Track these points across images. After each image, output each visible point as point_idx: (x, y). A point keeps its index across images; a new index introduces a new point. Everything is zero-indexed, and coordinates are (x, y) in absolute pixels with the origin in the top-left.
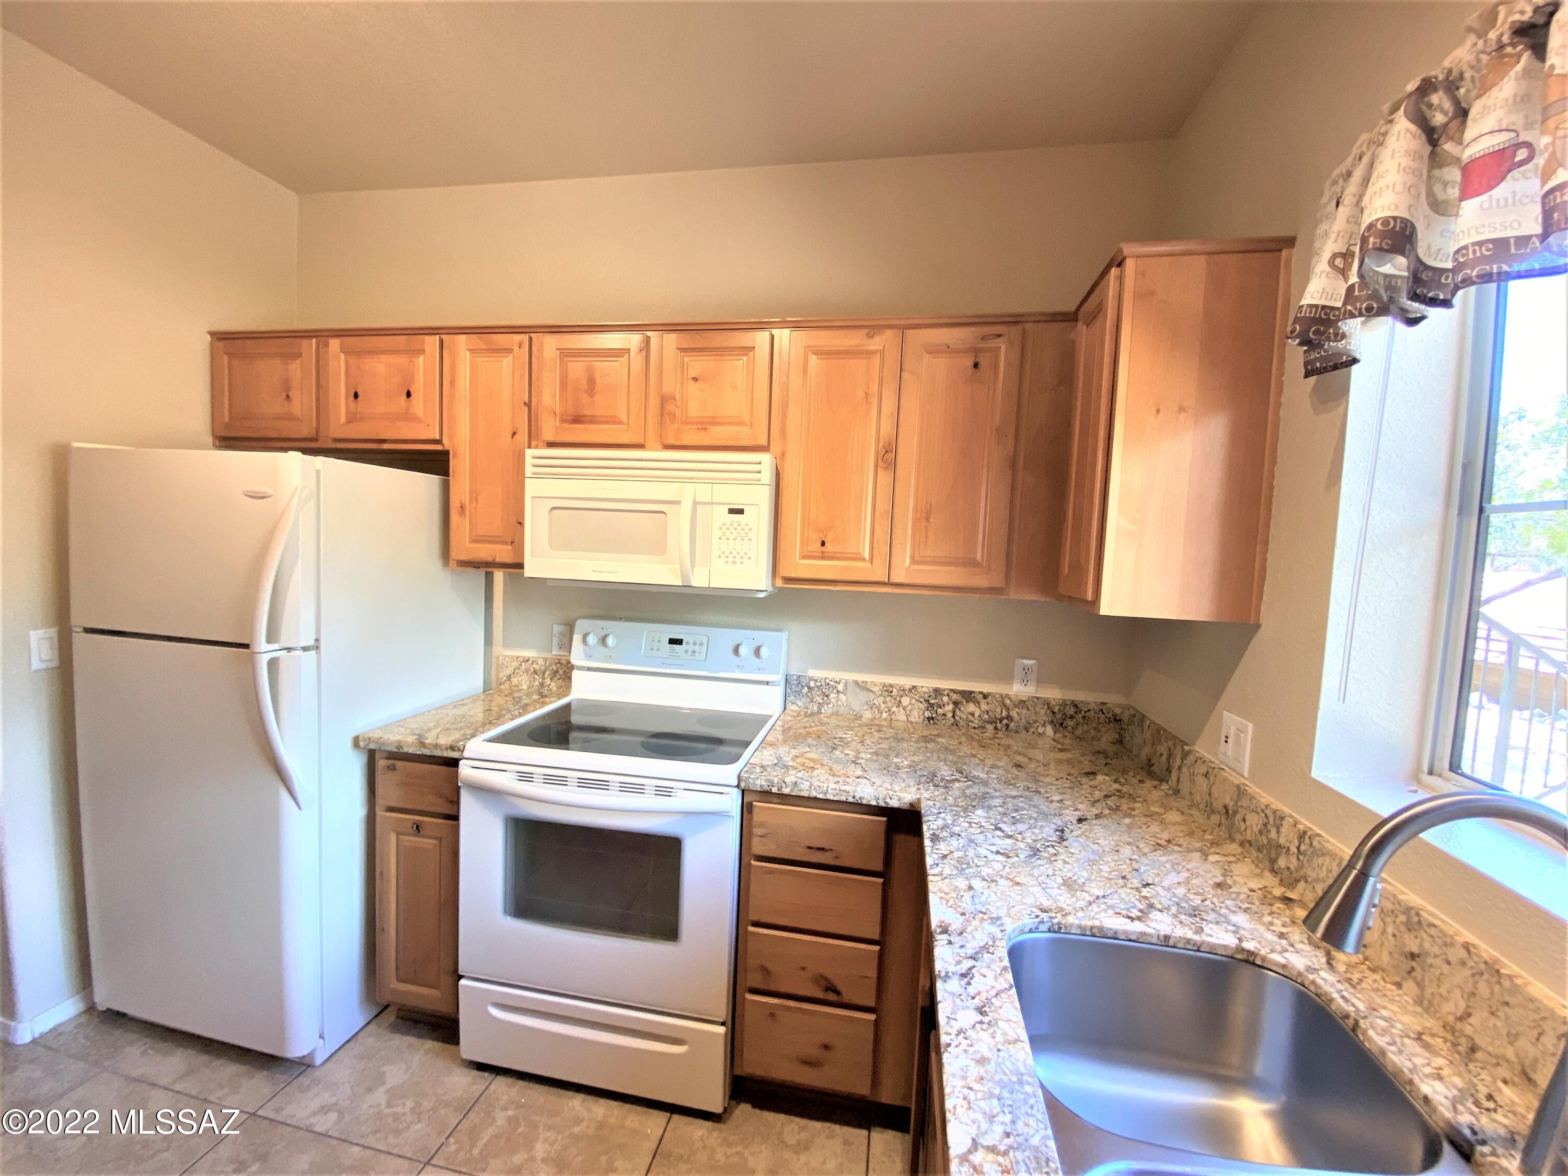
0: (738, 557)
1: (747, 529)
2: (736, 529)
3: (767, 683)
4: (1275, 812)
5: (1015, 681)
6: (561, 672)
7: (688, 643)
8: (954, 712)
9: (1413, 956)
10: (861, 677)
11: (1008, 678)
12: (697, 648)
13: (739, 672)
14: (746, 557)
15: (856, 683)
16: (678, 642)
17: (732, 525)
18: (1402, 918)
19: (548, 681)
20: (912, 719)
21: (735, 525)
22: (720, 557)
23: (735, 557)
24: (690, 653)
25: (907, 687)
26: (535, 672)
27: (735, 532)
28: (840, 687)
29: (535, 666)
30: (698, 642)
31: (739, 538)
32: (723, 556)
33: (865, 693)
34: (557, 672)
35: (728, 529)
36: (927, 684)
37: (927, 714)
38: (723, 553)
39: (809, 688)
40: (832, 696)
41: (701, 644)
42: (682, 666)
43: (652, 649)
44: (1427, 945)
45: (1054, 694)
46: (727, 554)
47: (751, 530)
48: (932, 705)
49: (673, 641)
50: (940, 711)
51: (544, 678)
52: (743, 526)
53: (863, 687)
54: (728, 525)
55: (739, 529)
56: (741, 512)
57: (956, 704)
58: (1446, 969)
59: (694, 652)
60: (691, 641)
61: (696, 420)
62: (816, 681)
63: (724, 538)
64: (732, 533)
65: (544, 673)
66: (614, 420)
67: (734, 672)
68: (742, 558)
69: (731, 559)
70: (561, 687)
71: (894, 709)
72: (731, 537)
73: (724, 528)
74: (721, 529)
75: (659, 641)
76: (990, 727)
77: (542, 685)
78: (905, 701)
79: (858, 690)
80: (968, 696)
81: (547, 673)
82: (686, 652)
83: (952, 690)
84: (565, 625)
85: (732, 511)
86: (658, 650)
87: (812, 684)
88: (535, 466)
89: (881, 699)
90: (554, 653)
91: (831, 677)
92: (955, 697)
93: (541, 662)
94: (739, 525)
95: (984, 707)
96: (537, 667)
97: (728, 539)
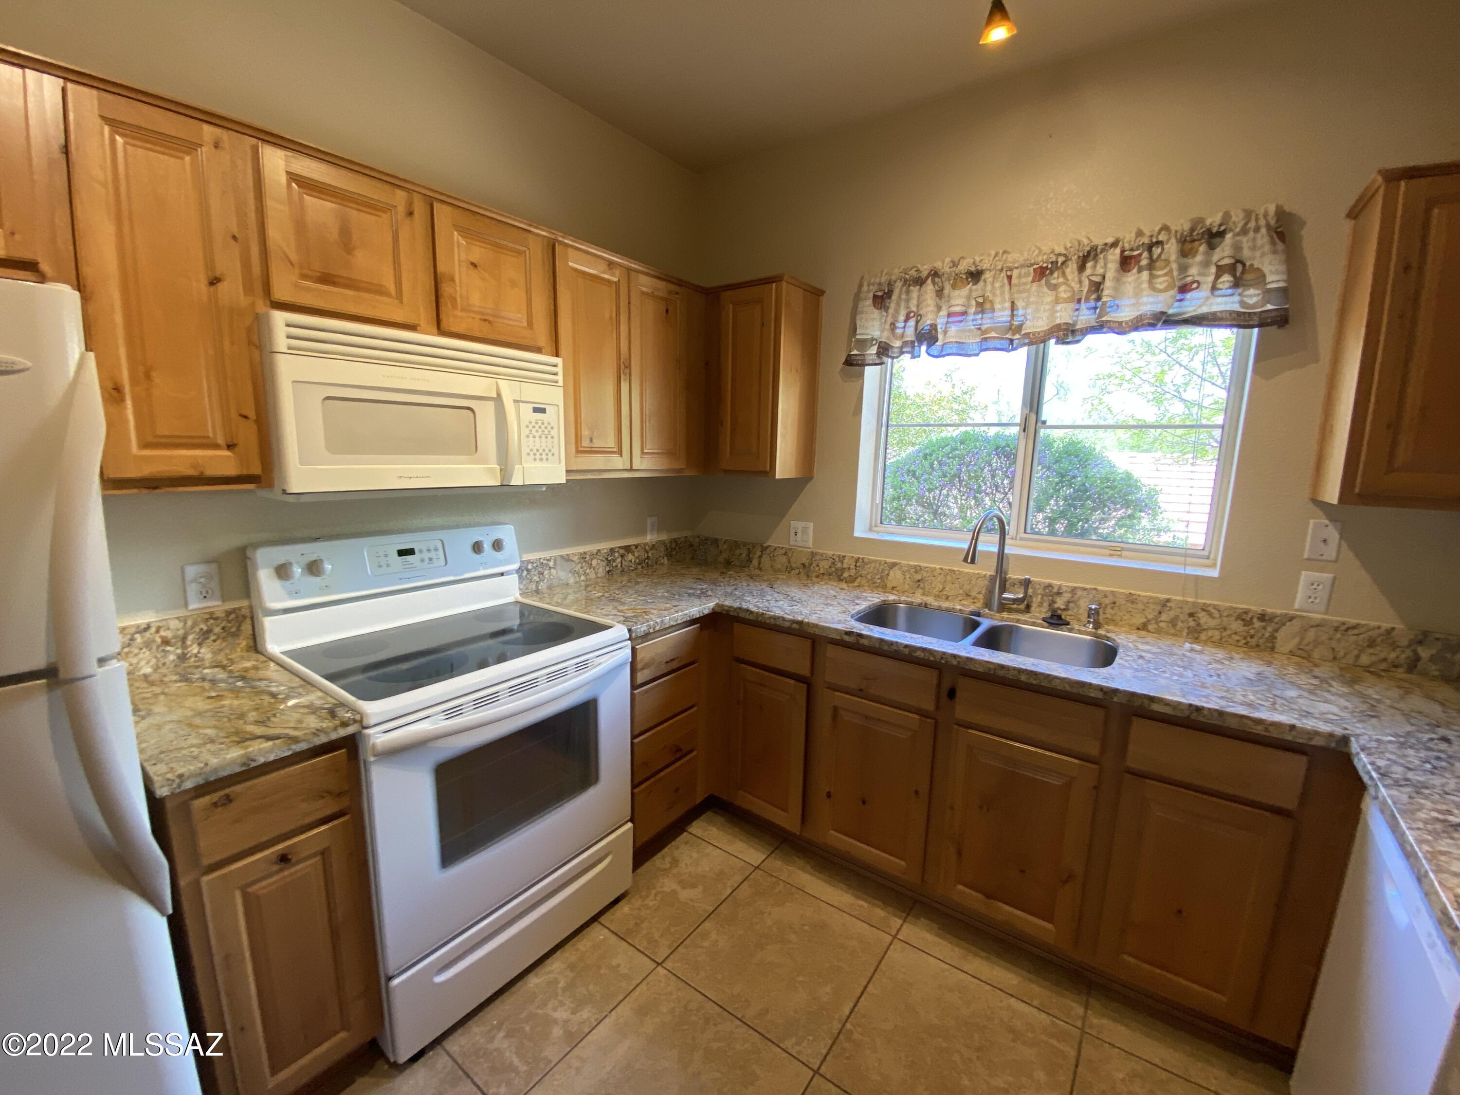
0: (544, 454)
1: (549, 428)
2: (540, 427)
3: (502, 574)
4: (839, 556)
5: (649, 532)
6: (217, 630)
7: (421, 551)
8: (621, 562)
9: (919, 581)
10: (565, 552)
11: (643, 532)
12: (433, 554)
13: (484, 569)
14: (550, 454)
15: (562, 557)
16: (410, 552)
17: (537, 423)
18: (913, 570)
19: (195, 649)
20: (599, 575)
21: (540, 423)
22: (528, 454)
23: (541, 454)
24: (427, 561)
25: (595, 552)
26: (166, 642)
27: (540, 431)
28: (551, 564)
29: (163, 633)
30: (432, 548)
31: (543, 436)
32: (532, 454)
33: (569, 563)
34: (209, 631)
35: (534, 427)
36: (604, 546)
37: (608, 569)
38: (531, 450)
39: (528, 570)
40: (546, 572)
41: (436, 550)
42: (424, 577)
43: (380, 566)
44: (925, 575)
45: (664, 537)
46: (535, 451)
47: (552, 428)
48: (609, 561)
49: (402, 553)
50: (614, 564)
51: (184, 646)
52: (546, 424)
53: (567, 559)
54: (533, 423)
55: (543, 427)
56: (543, 411)
57: (622, 556)
58: (933, 579)
59: (431, 559)
60: (424, 548)
61: (477, 309)
62: (533, 563)
63: (531, 436)
64: (537, 431)
65: (184, 639)
66: (379, 290)
67: (479, 570)
68: (547, 455)
69: (538, 457)
70: (221, 650)
71: (588, 571)
72: (537, 435)
73: (531, 427)
74: (527, 427)
75: (386, 556)
76: (640, 567)
77: (183, 658)
78: (594, 562)
79: (564, 563)
80: (627, 549)
81: (191, 637)
82: (422, 560)
83: (620, 547)
84: (209, 562)
85: (536, 410)
86: (388, 565)
87: (530, 567)
88: (289, 337)
89: (579, 565)
90: (191, 607)
91: (542, 557)
92: (622, 551)
93: (174, 624)
94: (543, 424)
95: (636, 554)
96: (168, 634)
97: (534, 437)
